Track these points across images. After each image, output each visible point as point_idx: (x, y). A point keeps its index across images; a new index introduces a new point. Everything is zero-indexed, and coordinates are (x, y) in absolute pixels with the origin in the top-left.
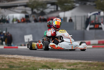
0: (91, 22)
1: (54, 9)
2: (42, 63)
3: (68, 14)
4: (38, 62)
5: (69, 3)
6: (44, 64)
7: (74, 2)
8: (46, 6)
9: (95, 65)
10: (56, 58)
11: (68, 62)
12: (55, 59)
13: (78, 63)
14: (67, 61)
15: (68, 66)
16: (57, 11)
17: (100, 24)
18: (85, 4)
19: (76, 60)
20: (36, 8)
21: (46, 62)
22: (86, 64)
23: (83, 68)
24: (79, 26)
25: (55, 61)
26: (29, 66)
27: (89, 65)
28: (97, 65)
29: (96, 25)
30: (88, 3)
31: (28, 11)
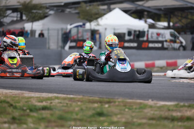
0: (72, 39)
1: (17, 17)
3: (37, 26)
5: (39, 9)
6: (2, 98)
7: (47, 8)
8: (6, 13)
9: (79, 101)
11: (39, 96)
12: (20, 91)
13: (53, 98)
14: (37, 95)
15: (39, 102)
16: (21, 20)
18: (63, 11)
19: (50, 93)
21: (6, 96)
22: (65, 99)
23: (61, 105)
25: (19, 94)
27: (69, 101)
28: (81, 102)
29: (79, 43)
30: (68, 10)
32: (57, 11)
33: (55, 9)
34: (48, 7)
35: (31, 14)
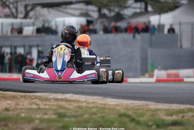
1: (141, 8)
2: (119, 110)
3: (166, 19)
4: (111, 107)
6: (122, 111)
8: (126, 3)
10: (145, 101)
11: (168, 108)
12: (144, 102)
13: (186, 110)
14: (166, 106)
15: (168, 115)
16: (146, 12)
19: (182, 104)
20: (106, 6)
21: (127, 108)
25: (143, 106)
26: (95, 114)
31: (91, 13)
32: (190, 0)
35: (158, 4)
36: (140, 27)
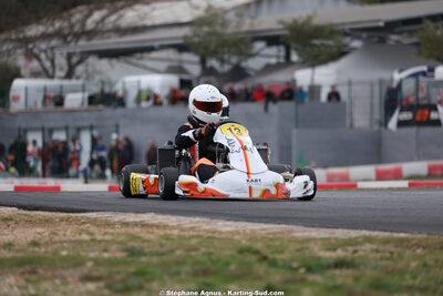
0: (404, 103)
1: (278, 57)
2: (239, 241)
3: (323, 77)
4: (224, 236)
5: (327, 38)
6: (244, 242)
7: (346, 34)
8: (251, 48)
9: (419, 246)
10: (285, 224)
11: (327, 236)
12: (283, 226)
13: (360, 240)
14: (324, 233)
15: (328, 250)
16: (288, 63)
17: (434, 108)
18: (382, 41)
19: (353, 228)
20: (214, 54)
21: (253, 237)
22: (386, 241)
24: (362, 117)
25: (282, 233)
26: (195, 249)
27: (396, 247)
28: (424, 248)
29: (419, 112)
30: (394, 37)
31: (188, 67)
32: (367, 41)
33: (364, 35)
34: (348, 31)
35: (309, 49)
36: (277, 91)
